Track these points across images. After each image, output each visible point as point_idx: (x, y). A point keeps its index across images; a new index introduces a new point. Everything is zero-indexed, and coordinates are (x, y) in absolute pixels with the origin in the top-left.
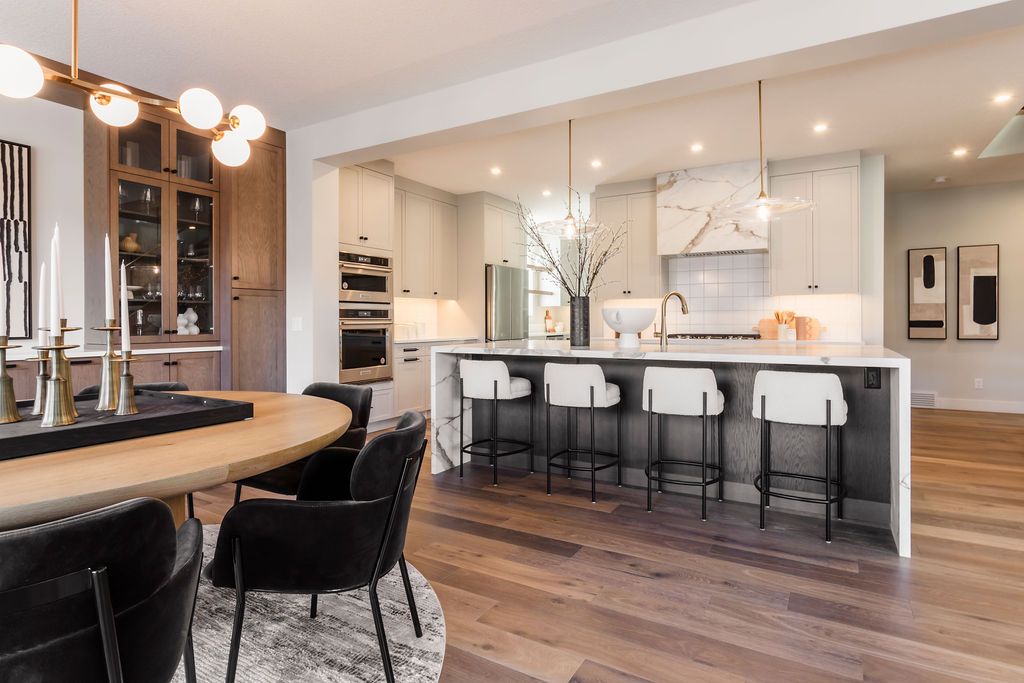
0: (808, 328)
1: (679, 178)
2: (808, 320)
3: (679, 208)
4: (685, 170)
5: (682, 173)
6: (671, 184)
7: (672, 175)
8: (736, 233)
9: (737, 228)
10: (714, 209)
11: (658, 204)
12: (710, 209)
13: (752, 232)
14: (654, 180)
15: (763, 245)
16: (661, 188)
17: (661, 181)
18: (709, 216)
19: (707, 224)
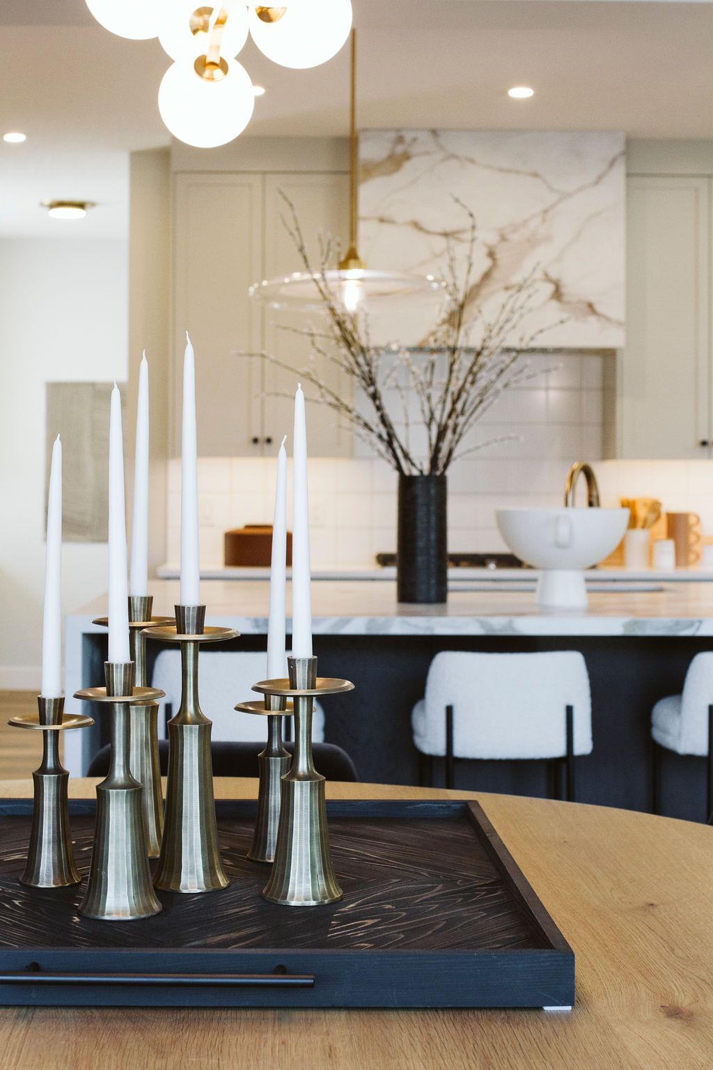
0: (692, 538)
1: (415, 149)
2: (692, 520)
3: (417, 225)
4: (434, 132)
5: (424, 137)
6: (396, 161)
7: (400, 140)
8: (554, 304)
9: (557, 294)
10: (503, 238)
11: (363, 209)
12: (492, 238)
13: (590, 306)
14: (350, 143)
15: (611, 338)
16: (373, 169)
17: (369, 151)
18: (491, 254)
19: (487, 276)
